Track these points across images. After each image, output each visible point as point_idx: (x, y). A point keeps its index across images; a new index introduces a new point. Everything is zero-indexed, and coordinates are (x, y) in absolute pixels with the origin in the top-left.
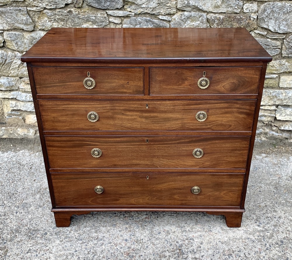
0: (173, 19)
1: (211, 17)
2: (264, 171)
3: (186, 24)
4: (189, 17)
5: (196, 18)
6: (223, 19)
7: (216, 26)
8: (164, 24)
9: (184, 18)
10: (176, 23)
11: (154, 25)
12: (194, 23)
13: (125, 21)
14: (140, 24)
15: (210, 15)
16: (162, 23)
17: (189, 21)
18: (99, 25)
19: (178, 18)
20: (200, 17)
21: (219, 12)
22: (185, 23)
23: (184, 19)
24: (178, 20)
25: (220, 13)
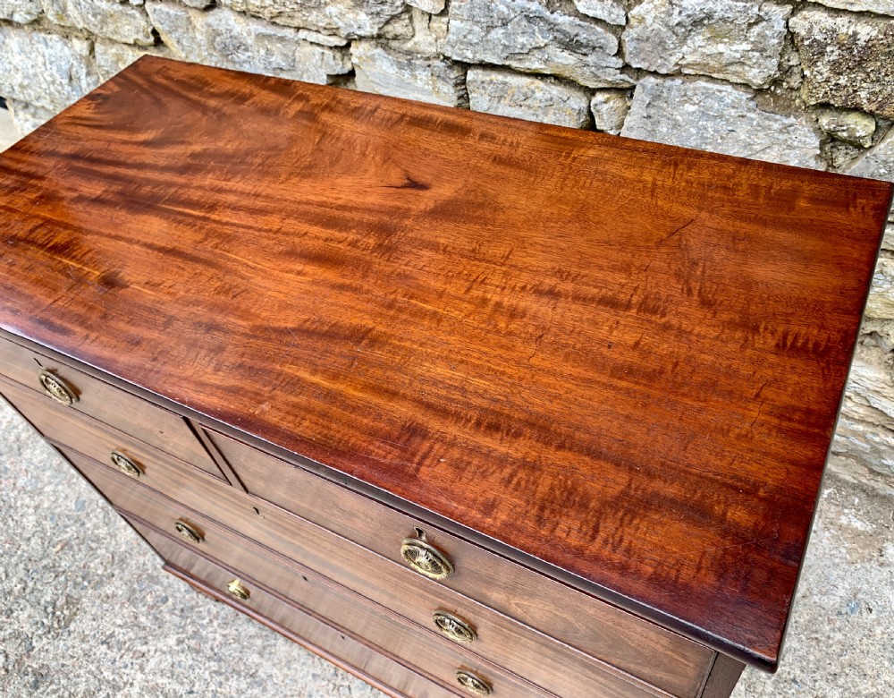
0: (633, 17)
1: (810, 30)
2: (878, 630)
3: (685, 49)
4: (703, 19)
5: (731, 27)
6: (869, 47)
7: (826, 75)
8: (593, 38)
9: (679, 19)
10: (648, 38)
11: (556, 34)
12: (721, 48)
13: (454, 7)
14: (504, 25)
15: (805, 18)
16: (587, 29)
17: (701, 37)
18: (372, 13)
19: (656, 17)
20: (750, 25)
21: (856, 9)
22: (683, 41)
23: (677, 25)
24: (656, 26)
25: (860, 14)
